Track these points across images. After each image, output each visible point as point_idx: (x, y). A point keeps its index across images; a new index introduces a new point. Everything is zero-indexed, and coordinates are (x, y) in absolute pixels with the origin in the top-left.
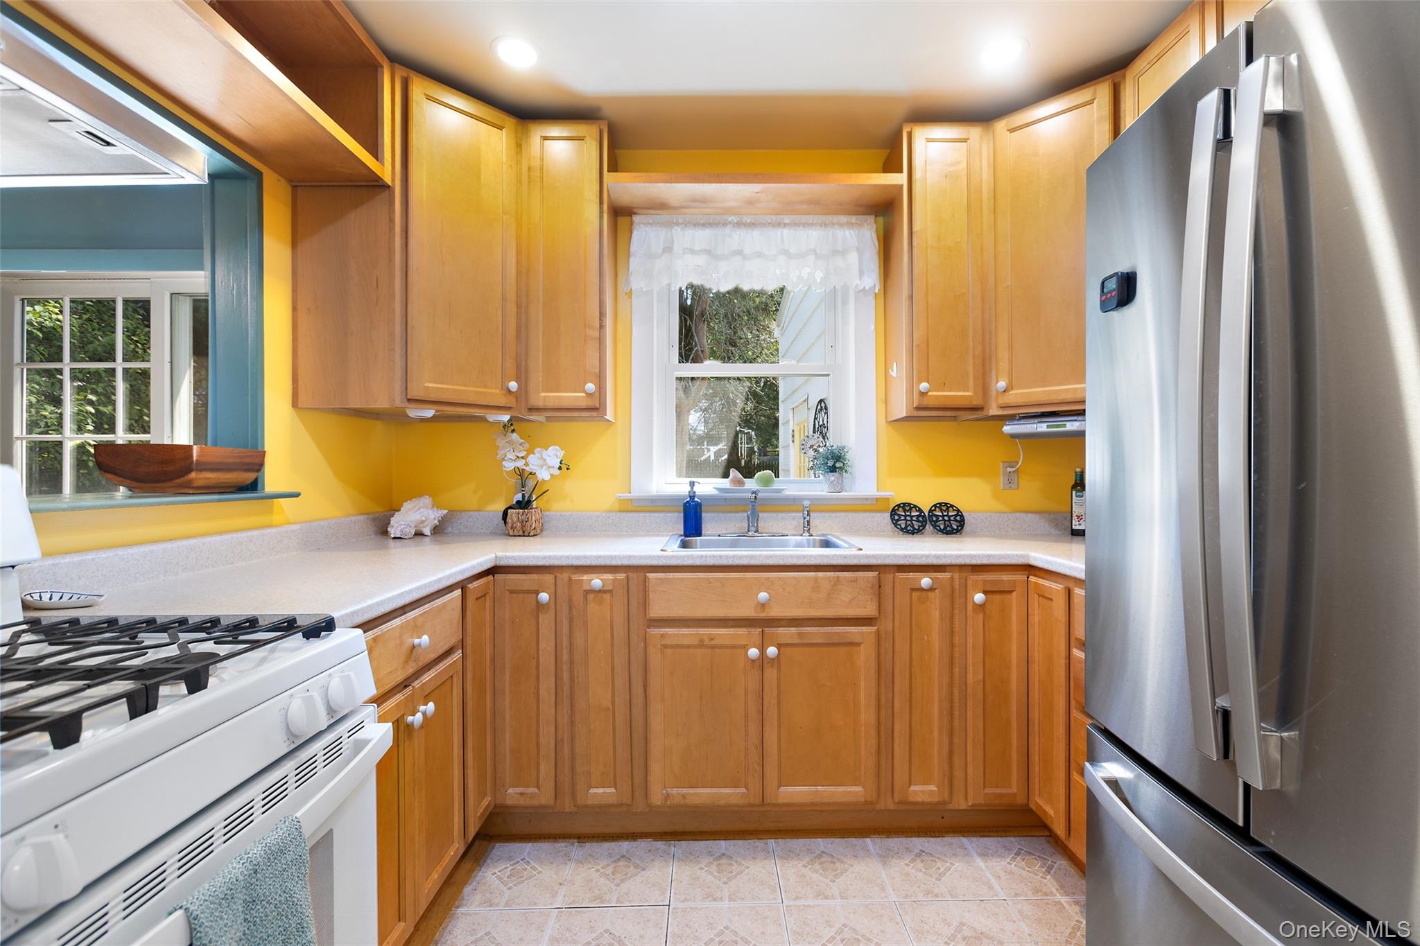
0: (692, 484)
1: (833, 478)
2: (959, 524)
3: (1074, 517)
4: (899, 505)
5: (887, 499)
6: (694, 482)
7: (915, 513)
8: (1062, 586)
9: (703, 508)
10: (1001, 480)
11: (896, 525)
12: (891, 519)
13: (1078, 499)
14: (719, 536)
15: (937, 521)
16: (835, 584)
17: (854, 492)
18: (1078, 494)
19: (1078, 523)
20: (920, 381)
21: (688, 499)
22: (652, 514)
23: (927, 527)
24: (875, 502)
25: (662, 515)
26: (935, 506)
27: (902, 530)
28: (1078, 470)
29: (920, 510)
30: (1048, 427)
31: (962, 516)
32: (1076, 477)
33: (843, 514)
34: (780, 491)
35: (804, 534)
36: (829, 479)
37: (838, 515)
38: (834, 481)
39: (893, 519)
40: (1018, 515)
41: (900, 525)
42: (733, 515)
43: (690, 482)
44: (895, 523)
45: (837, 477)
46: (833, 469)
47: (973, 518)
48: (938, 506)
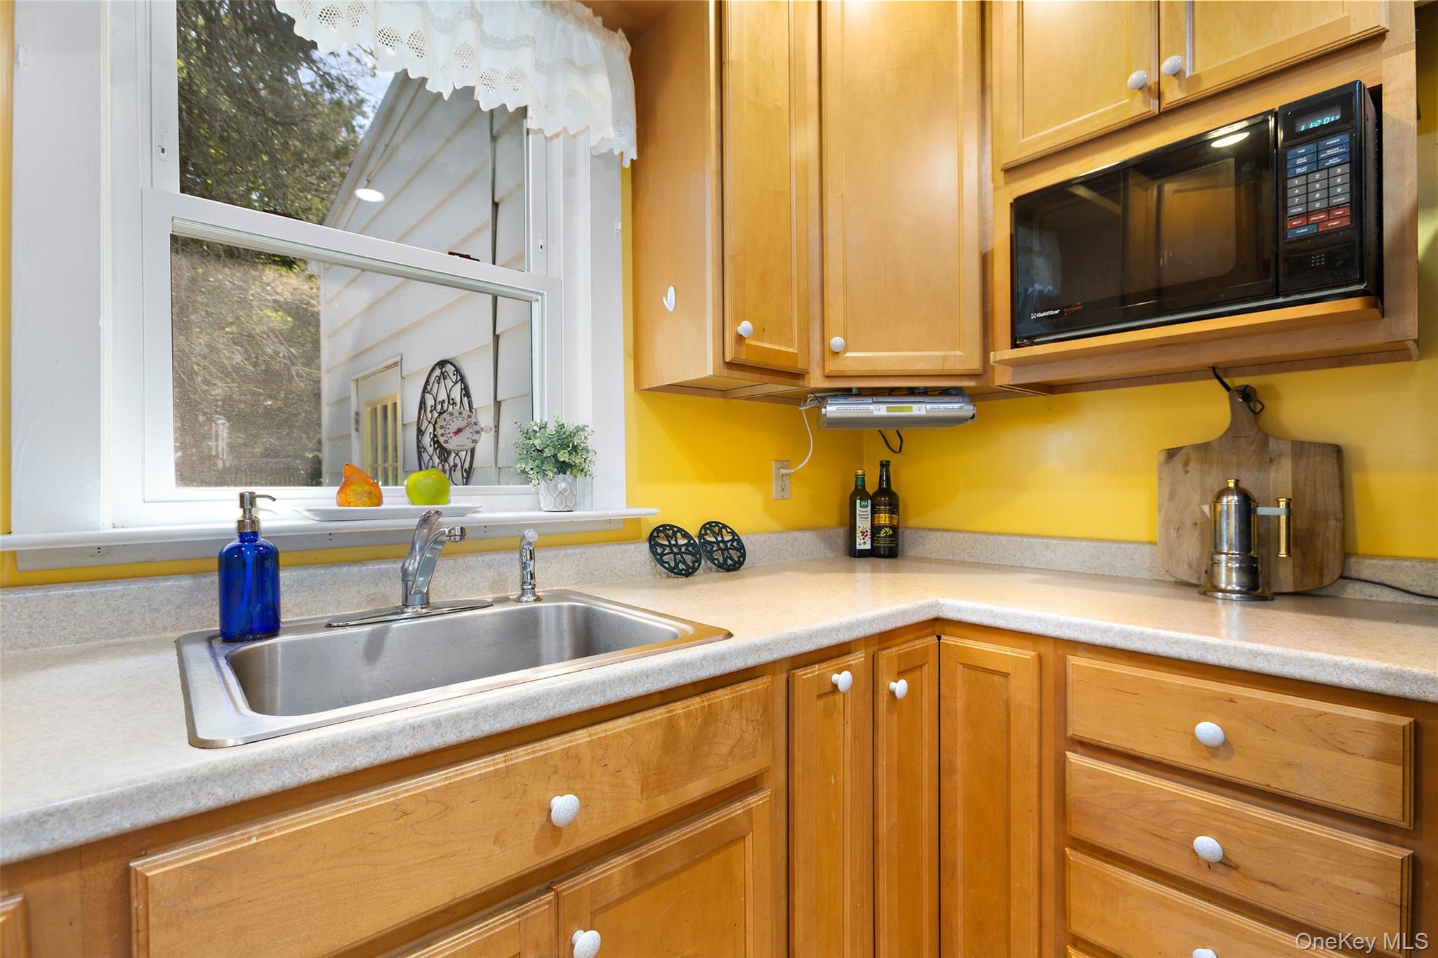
0: (247, 502)
1: (562, 485)
2: (739, 554)
3: (859, 534)
4: (657, 529)
5: (637, 521)
6: (253, 497)
7: (682, 541)
8: (1033, 653)
9: (283, 559)
10: (774, 487)
11: (662, 563)
12: (652, 552)
13: (863, 510)
14: (329, 626)
15: (712, 552)
16: (706, 723)
17: (591, 509)
18: (863, 503)
19: (862, 541)
20: (738, 321)
21: (236, 542)
22: (98, 589)
23: (703, 562)
24: (622, 526)
25: (135, 587)
26: (704, 527)
27: (671, 570)
28: (860, 472)
29: (686, 535)
30: (889, 409)
31: (739, 541)
32: (856, 482)
33: (578, 551)
34: (462, 512)
35: (524, 599)
36: (556, 486)
37: (570, 551)
38: (565, 490)
39: (654, 553)
40: (796, 534)
41: (667, 563)
42: (355, 569)
43: (242, 496)
44: (659, 558)
45: (570, 484)
46: (563, 467)
47: (752, 543)
48: (710, 527)
